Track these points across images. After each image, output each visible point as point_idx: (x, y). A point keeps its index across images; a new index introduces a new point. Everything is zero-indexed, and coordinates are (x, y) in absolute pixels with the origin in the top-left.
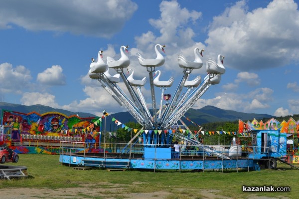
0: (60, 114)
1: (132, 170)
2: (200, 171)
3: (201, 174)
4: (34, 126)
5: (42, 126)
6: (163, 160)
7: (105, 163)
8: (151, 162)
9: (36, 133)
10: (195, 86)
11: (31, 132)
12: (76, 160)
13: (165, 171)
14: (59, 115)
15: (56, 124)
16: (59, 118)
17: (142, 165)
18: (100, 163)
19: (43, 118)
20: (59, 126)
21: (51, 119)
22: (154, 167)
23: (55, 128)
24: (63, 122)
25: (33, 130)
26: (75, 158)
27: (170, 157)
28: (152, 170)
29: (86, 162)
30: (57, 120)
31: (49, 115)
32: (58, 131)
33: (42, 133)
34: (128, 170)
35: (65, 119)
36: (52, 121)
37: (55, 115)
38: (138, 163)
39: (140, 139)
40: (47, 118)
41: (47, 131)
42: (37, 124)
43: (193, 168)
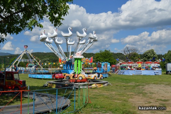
10: (83, 44)
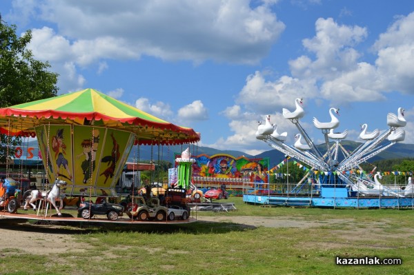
0: (229, 156)
1: (314, 207)
2: (377, 208)
3: (377, 210)
4: (204, 168)
5: (212, 168)
6: (342, 198)
7: (288, 201)
8: (331, 200)
9: (206, 175)
11: (201, 174)
12: (261, 199)
13: (344, 209)
14: (227, 157)
15: (225, 165)
16: (227, 159)
17: (323, 203)
18: (284, 201)
19: (212, 160)
20: (228, 168)
21: (219, 161)
22: (334, 205)
23: (224, 169)
24: (231, 163)
25: (204, 173)
26: (260, 197)
27: (347, 196)
28: (332, 208)
29: (270, 200)
30: (226, 162)
31: (218, 157)
32: (227, 173)
33: (212, 174)
34: (310, 207)
35: (233, 161)
36: (221, 163)
37: (224, 156)
38: (318, 202)
39: (309, 180)
40: (216, 160)
41: (216, 172)
42: (206, 167)
43: (371, 205)
